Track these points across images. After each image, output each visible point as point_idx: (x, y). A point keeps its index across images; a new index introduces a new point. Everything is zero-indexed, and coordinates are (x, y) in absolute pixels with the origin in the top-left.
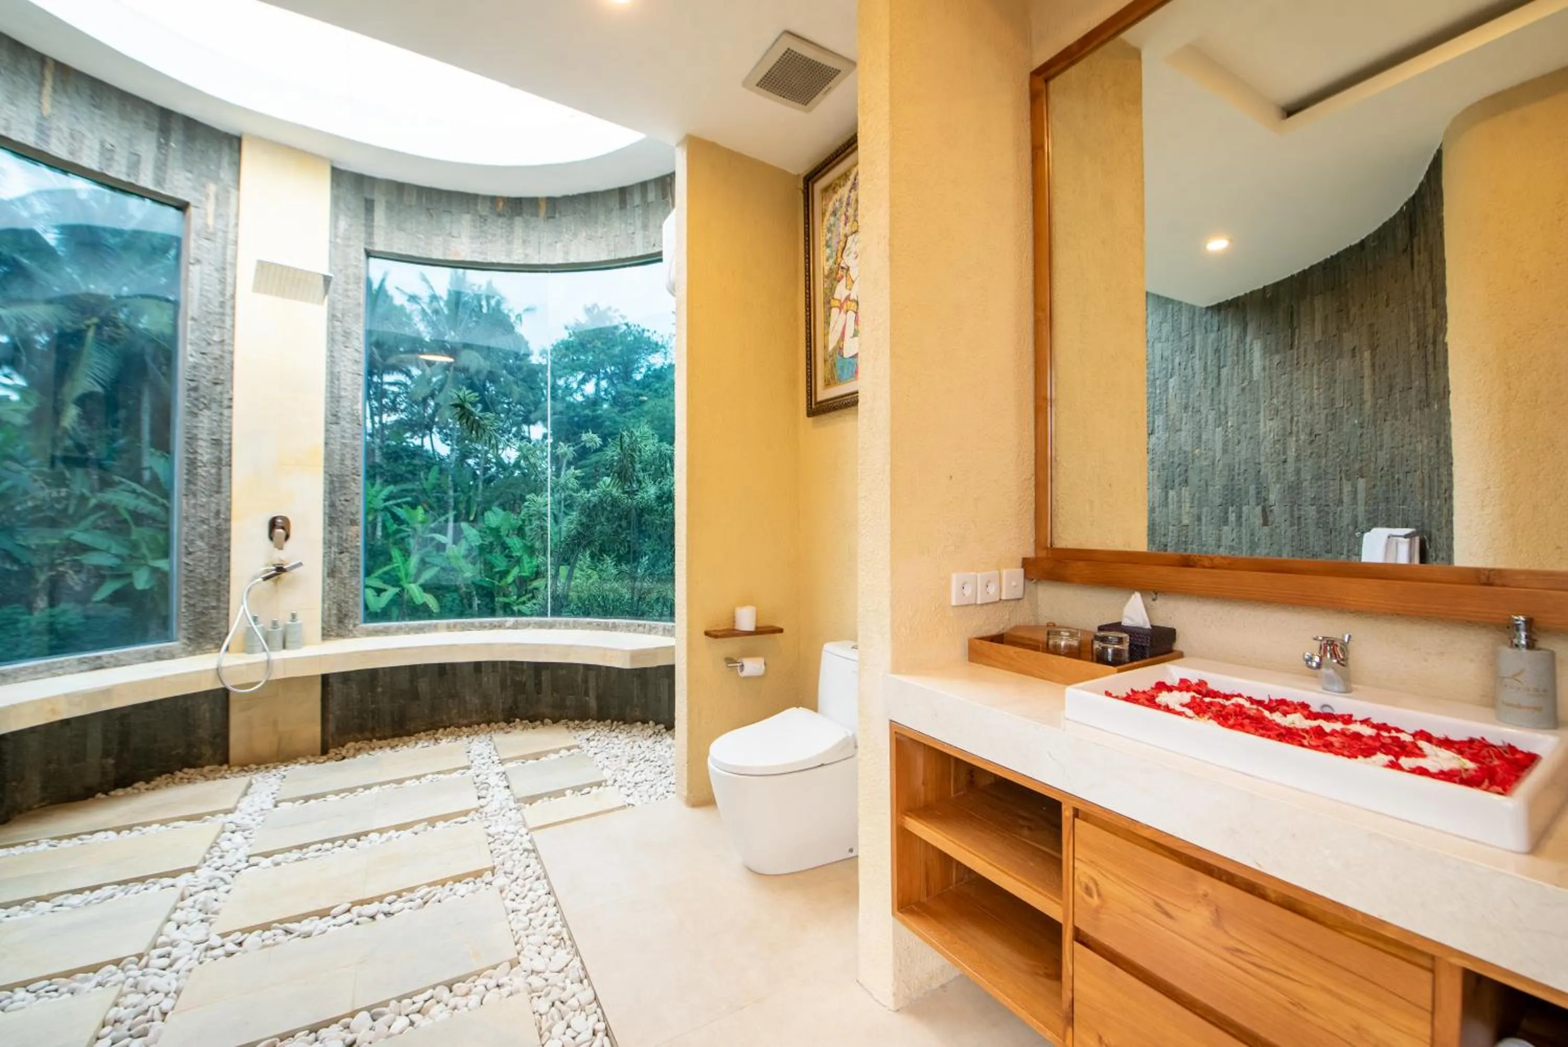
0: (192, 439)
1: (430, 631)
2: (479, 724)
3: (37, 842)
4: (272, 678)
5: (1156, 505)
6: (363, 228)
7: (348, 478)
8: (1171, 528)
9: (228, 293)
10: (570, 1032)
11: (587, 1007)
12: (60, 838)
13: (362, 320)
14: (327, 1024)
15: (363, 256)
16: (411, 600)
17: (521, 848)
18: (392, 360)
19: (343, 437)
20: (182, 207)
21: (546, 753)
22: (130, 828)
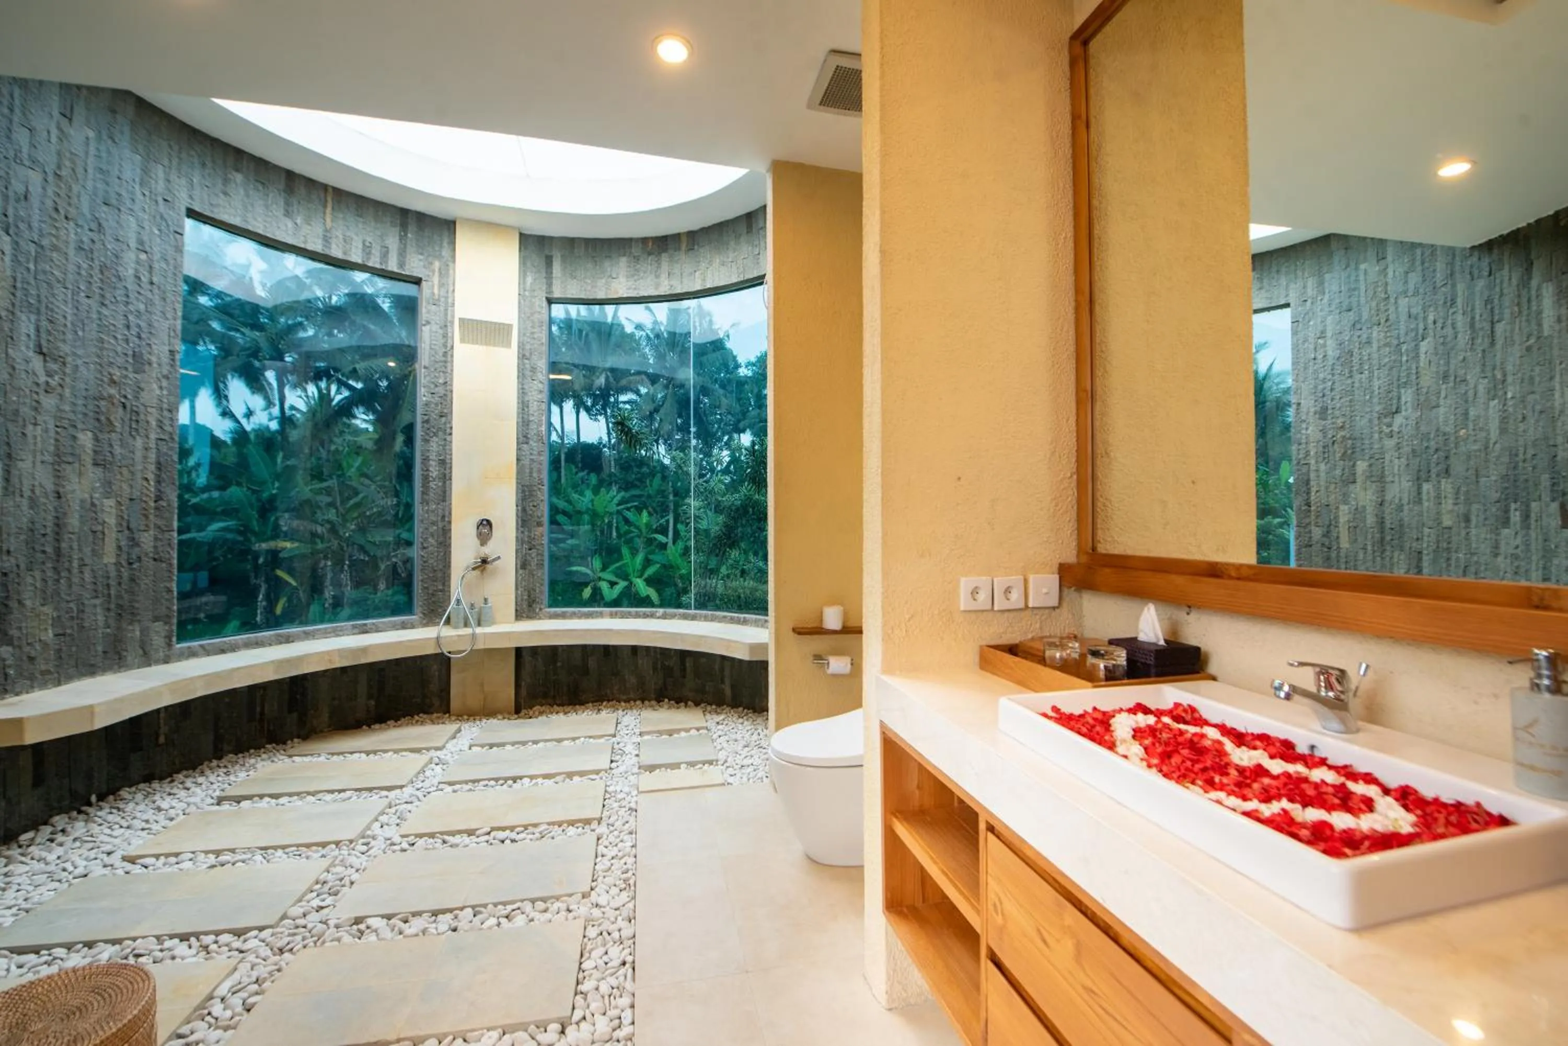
0: (426, 460)
1: (597, 617)
2: (635, 701)
3: (319, 755)
4: (475, 647)
5: (1405, 501)
6: (544, 280)
7: (535, 488)
8: (1426, 530)
9: (449, 345)
10: (605, 958)
11: (625, 942)
12: (333, 754)
13: (544, 356)
14: (444, 911)
15: (545, 304)
16: (637, 593)
17: (628, 806)
18: (624, 382)
19: (531, 454)
20: (417, 282)
21: (678, 731)
22: (375, 752)
